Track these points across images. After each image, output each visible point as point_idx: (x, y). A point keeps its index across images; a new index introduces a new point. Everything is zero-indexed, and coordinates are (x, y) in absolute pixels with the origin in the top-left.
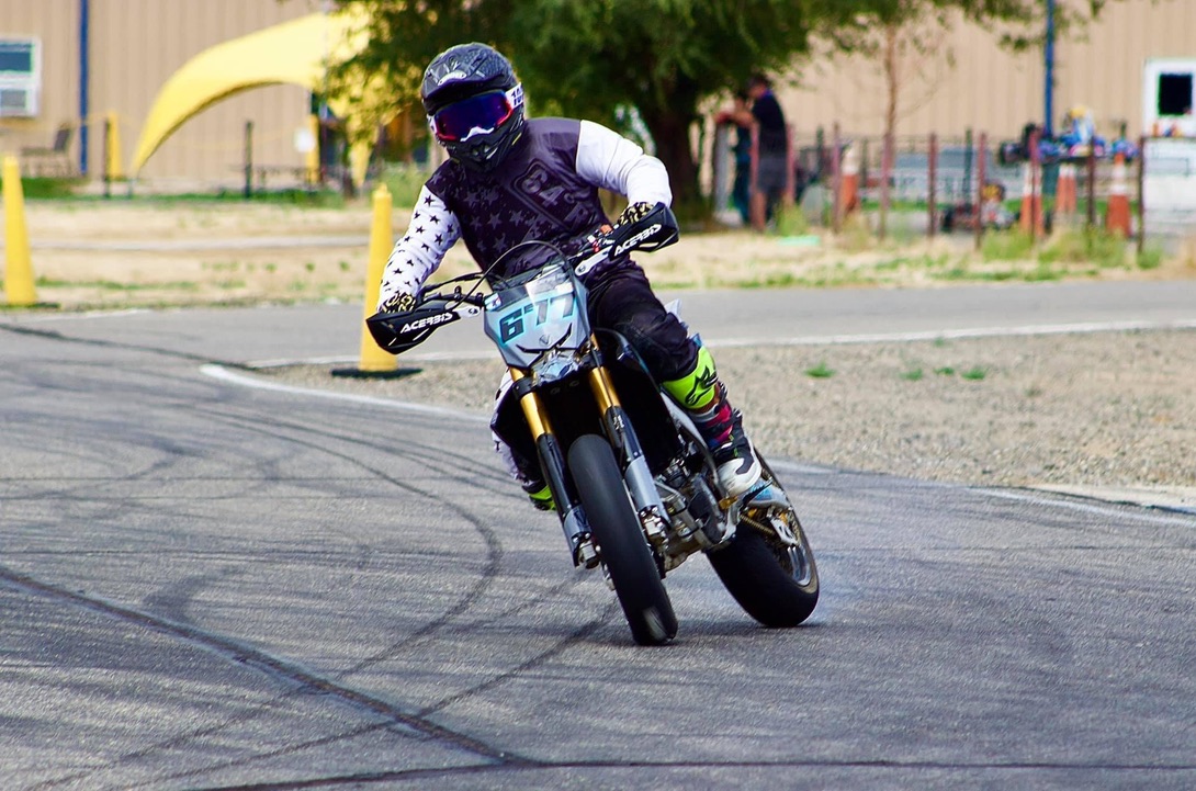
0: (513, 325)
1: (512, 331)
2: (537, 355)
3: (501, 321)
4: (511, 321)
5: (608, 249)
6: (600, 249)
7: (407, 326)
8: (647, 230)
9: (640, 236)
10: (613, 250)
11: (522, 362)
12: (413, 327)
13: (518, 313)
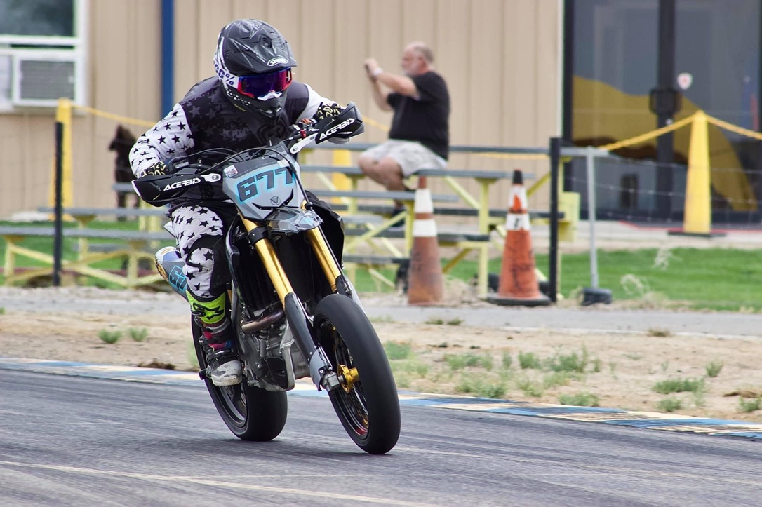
0: (247, 189)
1: (248, 193)
2: (270, 211)
3: (239, 185)
4: (246, 185)
5: (315, 135)
6: (307, 136)
7: (168, 186)
8: (345, 122)
9: (340, 126)
10: (318, 137)
11: (258, 215)
12: (172, 187)
13: (251, 180)
